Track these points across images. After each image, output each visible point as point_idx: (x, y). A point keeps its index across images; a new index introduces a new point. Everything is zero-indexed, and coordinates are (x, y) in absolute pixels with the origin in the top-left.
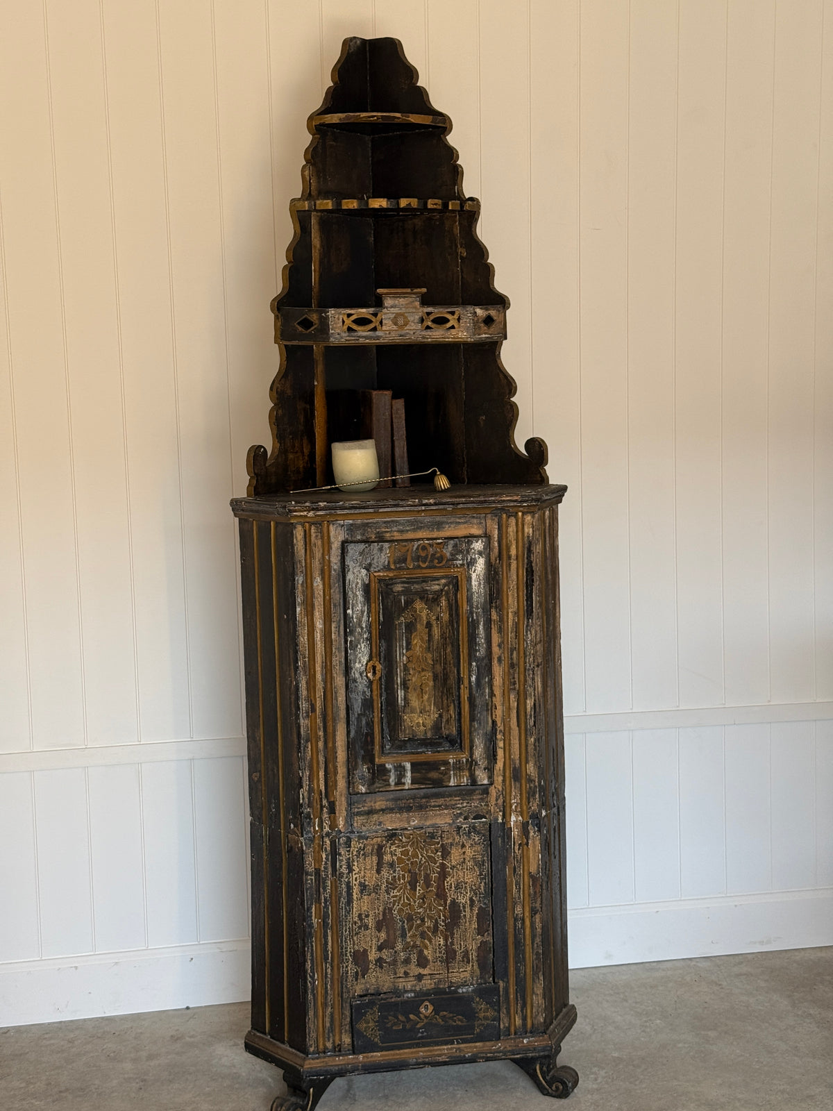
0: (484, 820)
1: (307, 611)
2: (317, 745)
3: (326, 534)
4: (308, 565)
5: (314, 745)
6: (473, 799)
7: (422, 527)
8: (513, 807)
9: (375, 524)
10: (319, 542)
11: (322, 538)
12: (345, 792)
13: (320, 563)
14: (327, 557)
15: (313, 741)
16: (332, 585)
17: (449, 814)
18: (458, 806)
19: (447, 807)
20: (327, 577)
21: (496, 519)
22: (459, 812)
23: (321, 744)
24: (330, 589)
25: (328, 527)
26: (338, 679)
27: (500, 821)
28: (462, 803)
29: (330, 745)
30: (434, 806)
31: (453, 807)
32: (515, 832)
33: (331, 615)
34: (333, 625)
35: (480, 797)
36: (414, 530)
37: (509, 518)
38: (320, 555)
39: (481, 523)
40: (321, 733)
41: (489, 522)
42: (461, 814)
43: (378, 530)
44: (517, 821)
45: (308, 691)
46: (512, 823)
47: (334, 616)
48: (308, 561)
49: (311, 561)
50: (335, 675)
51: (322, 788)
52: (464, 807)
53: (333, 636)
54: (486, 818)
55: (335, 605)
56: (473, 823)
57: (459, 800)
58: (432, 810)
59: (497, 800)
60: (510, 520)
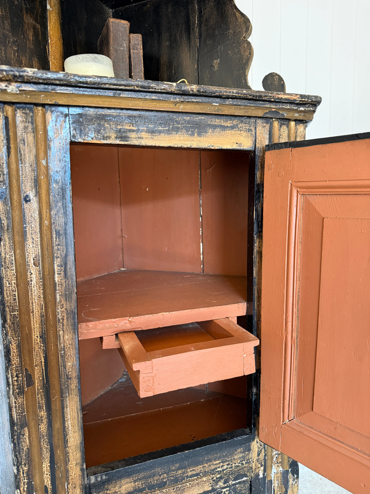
0: (245, 479)
1: (14, 243)
2: (38, 429)
3: (40, 127)
4: (14, 173)
5: (33, 430)
6: (234, 459)
7: (178, 128)
8: (275, 459)
9: (115, 117)
10: (30, 138)
11: (35, 131)
12: (78, 482)
13: (33, 170)
14: (44, 162)
15: (32, 424)
16: (53, 205)
17: (208, 481)
18: (218, 469)
19: (205, 474)
20: (44, 192)
21: (268, 126)
22: (219, 476)
23: (43, 427)
24: (50, 211)
25: (44, 115)
26: (66, 337)
27: (261, 476)
28: (222, 467)
29: (57, 425)
30: (192, 476)
31: (213, 472)
32: (275, 484)
33: (53, 247)
34: (57, 262)
35: (241, 455)
36: (168, 132)
37: (281, 126)
38: (32, 157)
39: (250, 130)
40: (43, 413)
41: (259, 129)
42: (221, 478)
43: (119, 127)
44: (277, 473)
45: (20, 358)
46: (273, 475)
47: (58, 250)
48: (13, 166)
49: (17, 166)
50: (61, 333)
51: (48, 482)
52: (224, 470)
53: (57, 278)
54: (246, 476)
55: (58, 233)
56: (233, 485)
57: (219, 463)
58: (190, 481)
59: (258, 455)
60: (282, 130)
